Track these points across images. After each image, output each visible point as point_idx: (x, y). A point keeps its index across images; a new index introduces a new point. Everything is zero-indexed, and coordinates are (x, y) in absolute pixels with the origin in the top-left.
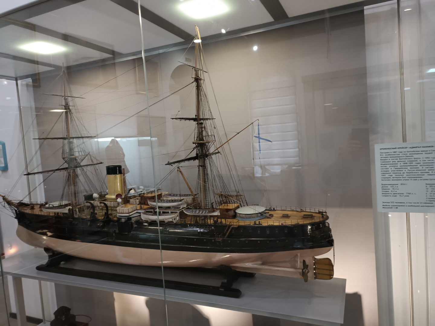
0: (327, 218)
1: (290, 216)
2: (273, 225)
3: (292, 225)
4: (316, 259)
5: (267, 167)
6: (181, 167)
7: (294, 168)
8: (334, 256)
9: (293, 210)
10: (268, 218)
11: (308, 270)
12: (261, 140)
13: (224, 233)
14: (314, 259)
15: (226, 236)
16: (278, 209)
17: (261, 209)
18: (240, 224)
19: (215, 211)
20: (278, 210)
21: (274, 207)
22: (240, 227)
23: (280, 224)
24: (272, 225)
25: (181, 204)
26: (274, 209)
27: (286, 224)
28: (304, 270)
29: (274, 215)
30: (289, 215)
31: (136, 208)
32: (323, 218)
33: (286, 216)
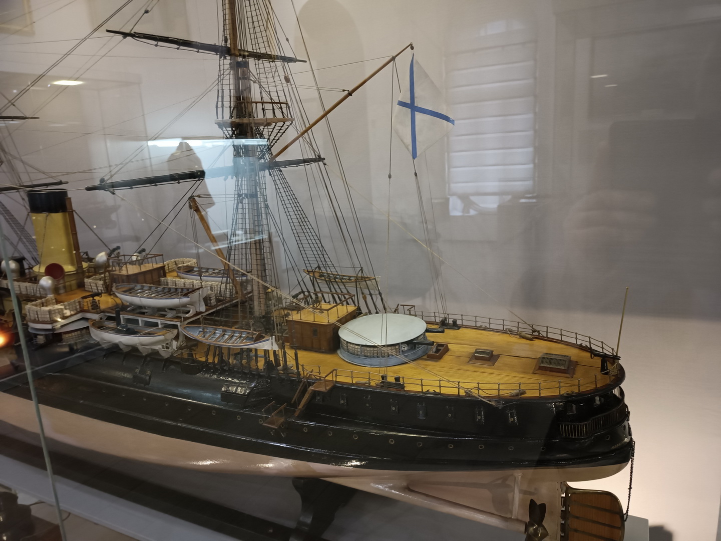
0: (620, 375)
1: (498, 356)
2: (439, 394)
3: (499, 398)
4: (570, 491)
5: (473, 198)
6: (199, 196)
7: (523, 201)
8: (630, 488)
9: (510, 331)
10: (431, 358)
11: (543, 527)
12: (419, 116)
13: (292, 402)
14: (565, 488)
15: (297, 414)
16: (465, 323)
17: (414, 328)
18: (339, 379)
19: (264, 337)
20: (466, 327)
21: (455, 317)
22: (338, 389)
23: (462, 393)
24: (435, 393)
25: (192, 304)
26: (455, 322)
27: (482, 393)
28: (531, 529)
29: (450, 346)
30: (494, 353)
31: (80, 307)
32: (607, 374)
33: (487, 357)
